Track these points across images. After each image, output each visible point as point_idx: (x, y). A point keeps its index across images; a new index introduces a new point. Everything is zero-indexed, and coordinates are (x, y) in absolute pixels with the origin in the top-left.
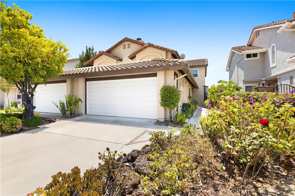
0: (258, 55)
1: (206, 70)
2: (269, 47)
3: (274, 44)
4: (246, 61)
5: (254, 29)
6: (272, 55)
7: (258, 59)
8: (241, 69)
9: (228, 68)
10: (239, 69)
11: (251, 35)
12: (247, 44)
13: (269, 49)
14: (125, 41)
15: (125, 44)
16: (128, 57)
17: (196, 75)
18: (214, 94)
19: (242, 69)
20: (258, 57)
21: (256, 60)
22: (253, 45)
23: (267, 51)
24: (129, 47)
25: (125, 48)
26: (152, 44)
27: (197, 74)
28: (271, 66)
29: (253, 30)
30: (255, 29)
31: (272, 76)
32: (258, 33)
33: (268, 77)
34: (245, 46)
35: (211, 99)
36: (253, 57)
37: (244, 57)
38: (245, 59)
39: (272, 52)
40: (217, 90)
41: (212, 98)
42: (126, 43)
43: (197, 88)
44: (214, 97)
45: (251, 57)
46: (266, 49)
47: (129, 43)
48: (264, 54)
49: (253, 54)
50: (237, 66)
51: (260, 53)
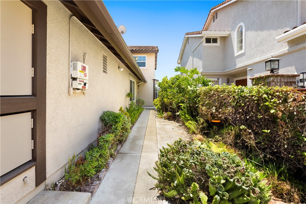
0: (219, 41)
1: (156, 57)
2: (233, 29)
3: (241, 24)
4: (205, 46)
9: (179, 61)
10: (195, 59)
11: (207, 19)
13: (232, 32)
17: (143, 64)
18: (167, 91)
19: (200, 59)
20: (218, 44)
21: (216, 47)
23: (229, 35)
27: (145, 63)
28: (235, 55)
29: (210, 12)
30: (214, 9)
31: (237, 67)
32: (215, 16)
35: (162, 99)
36: (212, 43)
37: (203, 41)
38: (204, 44)
39: (238, 35)
40: (170, 84)
41: (164, 97)
43: (145, 81)
44: (168, 95)
45: (211, 43)
46: (229, 33)
48: (226, 39)
49: (213, 39)
50: (191, 56)
51: (221, 37)
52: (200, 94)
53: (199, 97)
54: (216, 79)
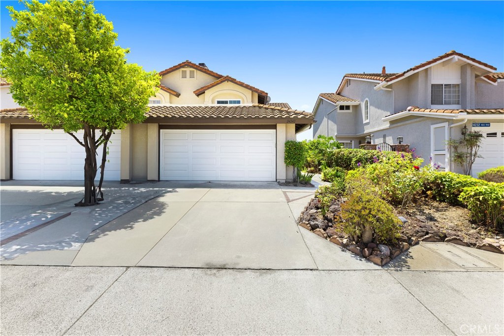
0: (351, 108)
2: (362, 101)
3: (367, 99)
4: (339, 113)
5: (345, 76)
6: (365, 110)
7: (351, 113)
8: (333, 122)
10: (330, 121)
11: (342, 83)
12: (336, 92)
13: (362, 103)
14: (185, 65)
15: (186, 71)
16: (194, 92)
19: (335, 122)
20: (351, 111)
21: (349, 113)
22: (342, 94)
23: (360, 104)
24: (192, 76)
25: (184, 76)
26: (234, 79)
28: (364, 122)
29: (344, 78)
30: (347, 77)
31: (365, 132)
32: (348, 82)
33: (360, 134)
34: (334, 94)
36: (346, 110)
37: (337, 108)
38: (339, 111)
39: (366, 107)
42: (188, 70)
45: (344, 110)
46: (359, 103)
47: (192, 69)
48: (357, 108)
49: (346, 106)
50: (326, 117)
51: (353, 106)
52: (335, 153)
53: (334, 155)
54: (349, 142)
